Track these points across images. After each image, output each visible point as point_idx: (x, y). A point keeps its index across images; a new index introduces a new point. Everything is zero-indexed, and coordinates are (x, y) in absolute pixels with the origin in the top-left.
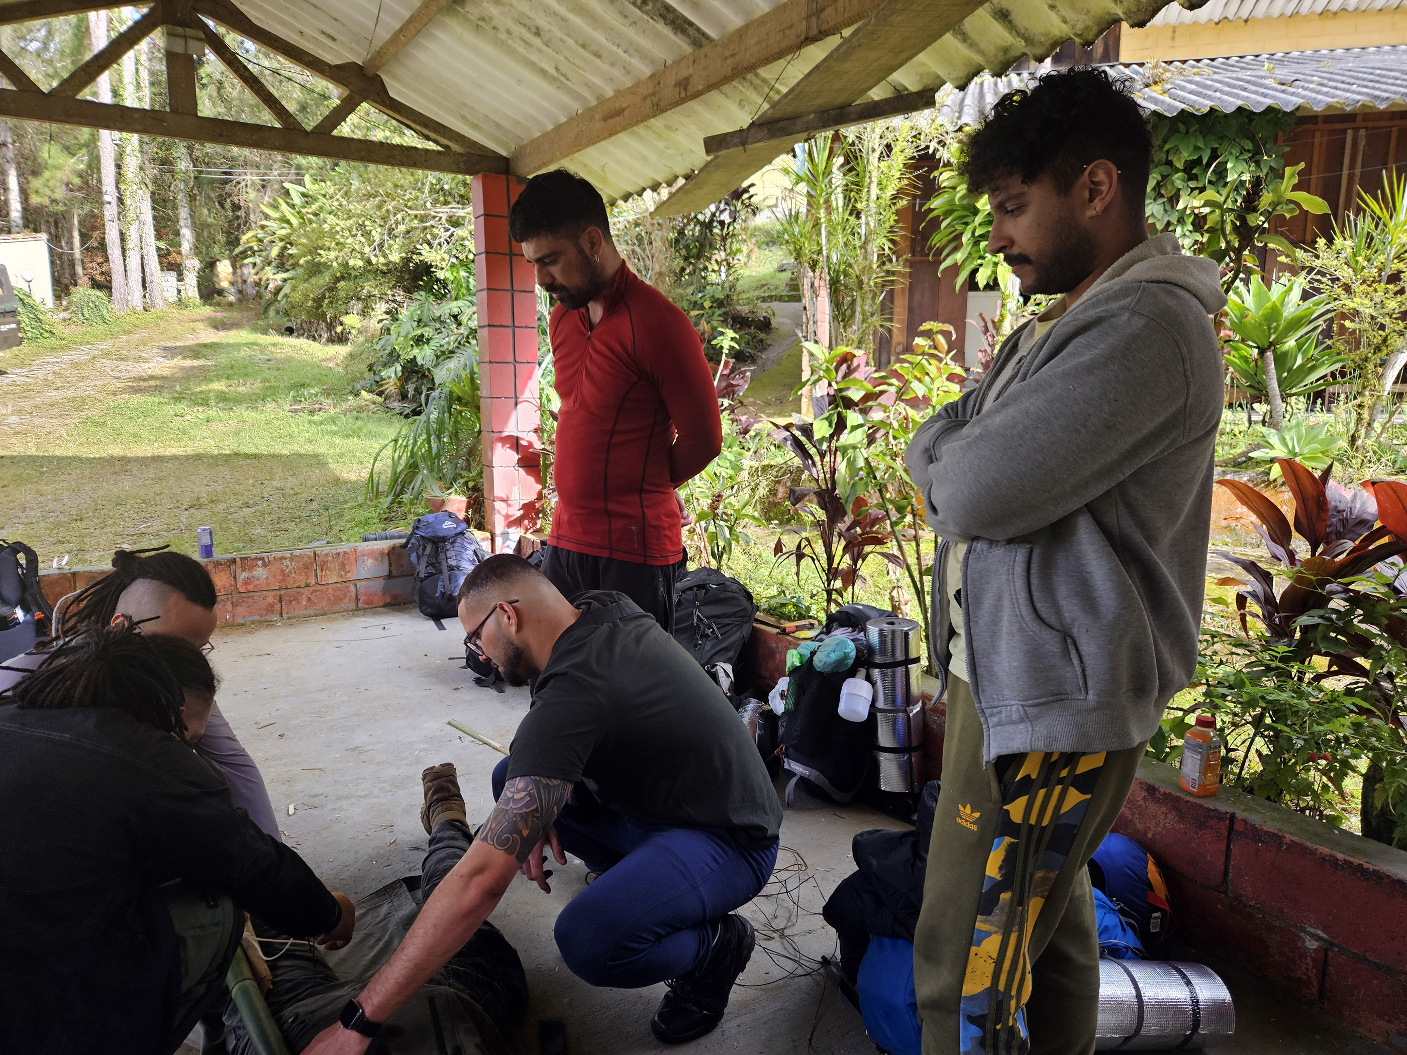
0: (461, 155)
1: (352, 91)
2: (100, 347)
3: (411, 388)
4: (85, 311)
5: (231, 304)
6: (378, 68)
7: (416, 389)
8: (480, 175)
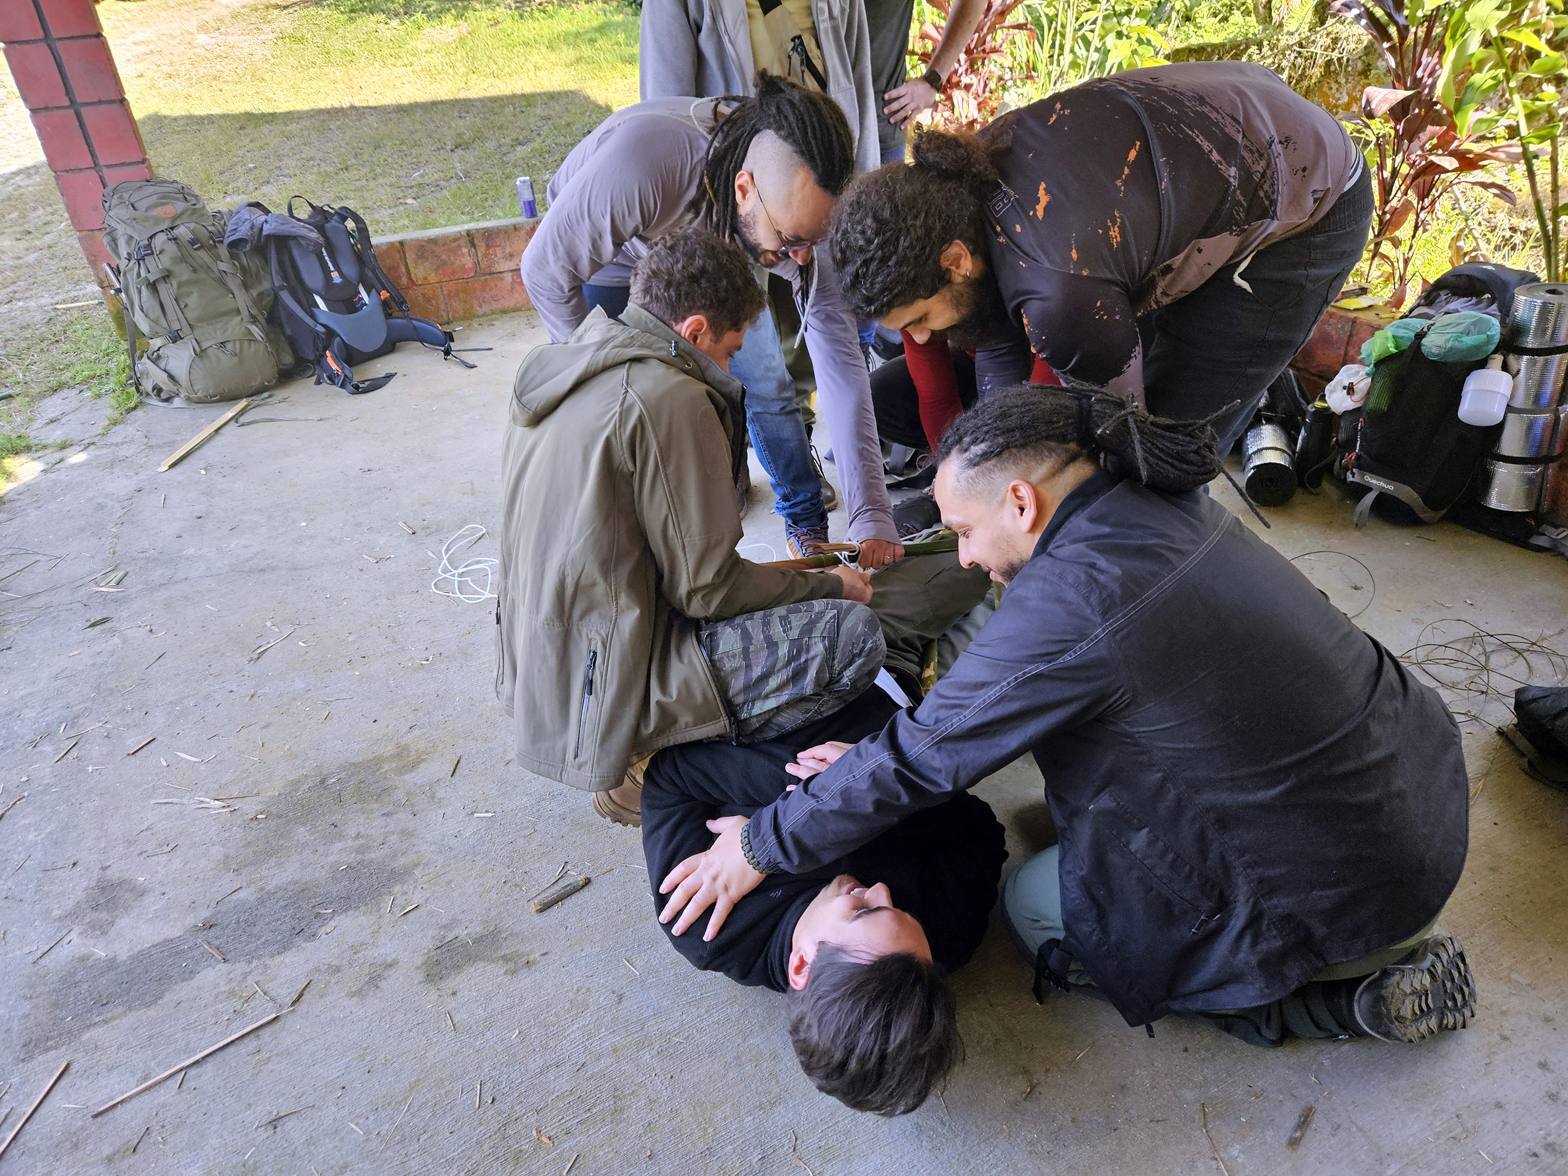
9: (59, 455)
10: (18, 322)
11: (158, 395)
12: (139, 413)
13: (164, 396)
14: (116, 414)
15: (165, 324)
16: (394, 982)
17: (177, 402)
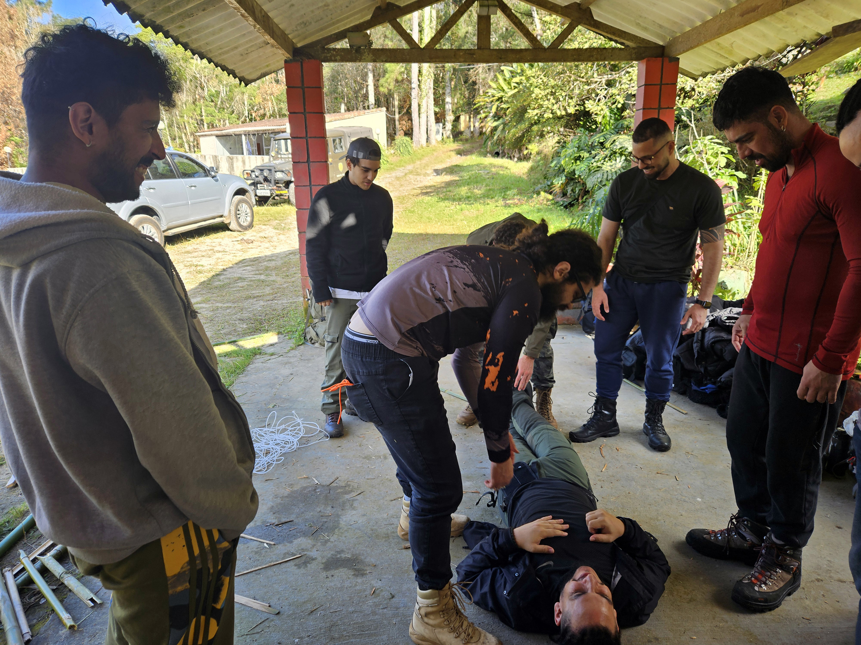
0: (634, 48)
1: (572, 20)
2: (408, 168)
3: (569, 189)
4: (401, 149)
5: (467, 140)
6: (590, 3)
7: (572, 190)
8: (645, 60)
9: (269, 358)
10: (272, 308)
11: (311, 341)
12: (302, 347)
13: (313, 342)
14: (294, 346)
15: (320, 313)
16: (312, 566)
17: (317, 345)
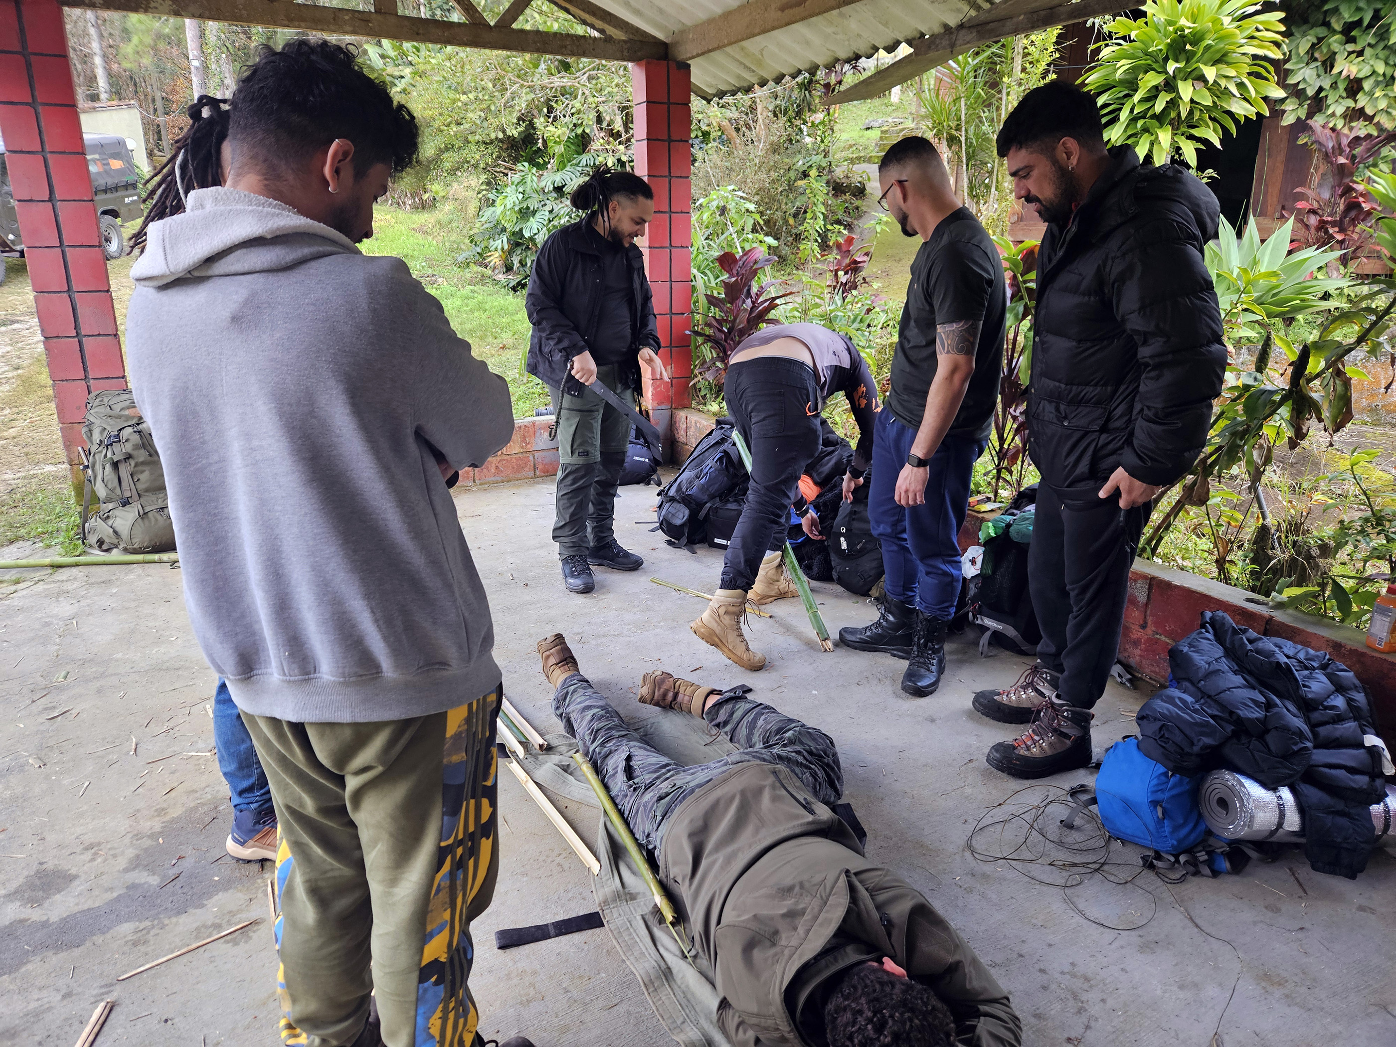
0: (623, 41)
8: (644, 62)
11: (100, 547)
13: (105, 547)
15: (118, 491)
17: (115, 552)
